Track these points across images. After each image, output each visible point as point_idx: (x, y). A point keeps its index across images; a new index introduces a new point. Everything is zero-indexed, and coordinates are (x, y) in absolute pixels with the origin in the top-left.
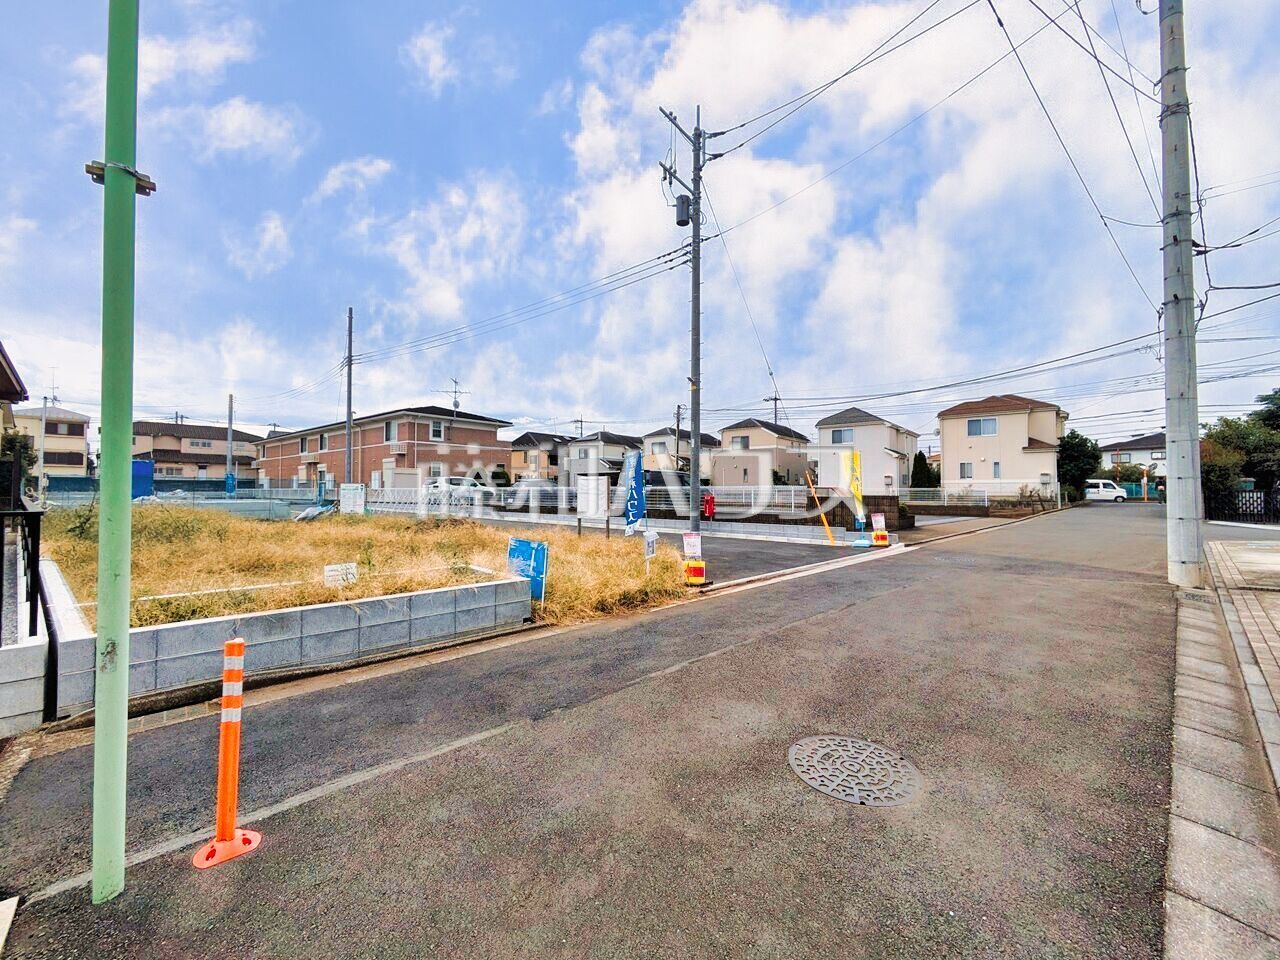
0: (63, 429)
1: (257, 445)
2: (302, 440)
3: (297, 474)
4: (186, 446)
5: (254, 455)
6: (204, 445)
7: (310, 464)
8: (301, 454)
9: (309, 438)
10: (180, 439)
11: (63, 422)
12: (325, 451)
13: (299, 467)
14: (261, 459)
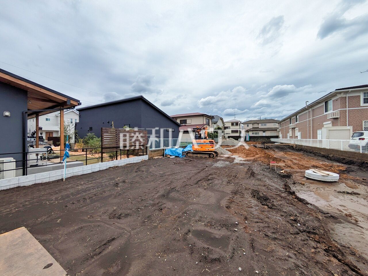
0: (235, 124)
1: (279, 124)
2: (290, 119)
3: (289, 133)
4: (260, 126)
5: (278, 127)
6: (265, 125)
7: (293, 128)
8: (290, 125)
9: (292, 118)
10: (258, 124)
11: (235, 123)
12: (298, 122)
13: (289, 130)
14: (280, 128)
